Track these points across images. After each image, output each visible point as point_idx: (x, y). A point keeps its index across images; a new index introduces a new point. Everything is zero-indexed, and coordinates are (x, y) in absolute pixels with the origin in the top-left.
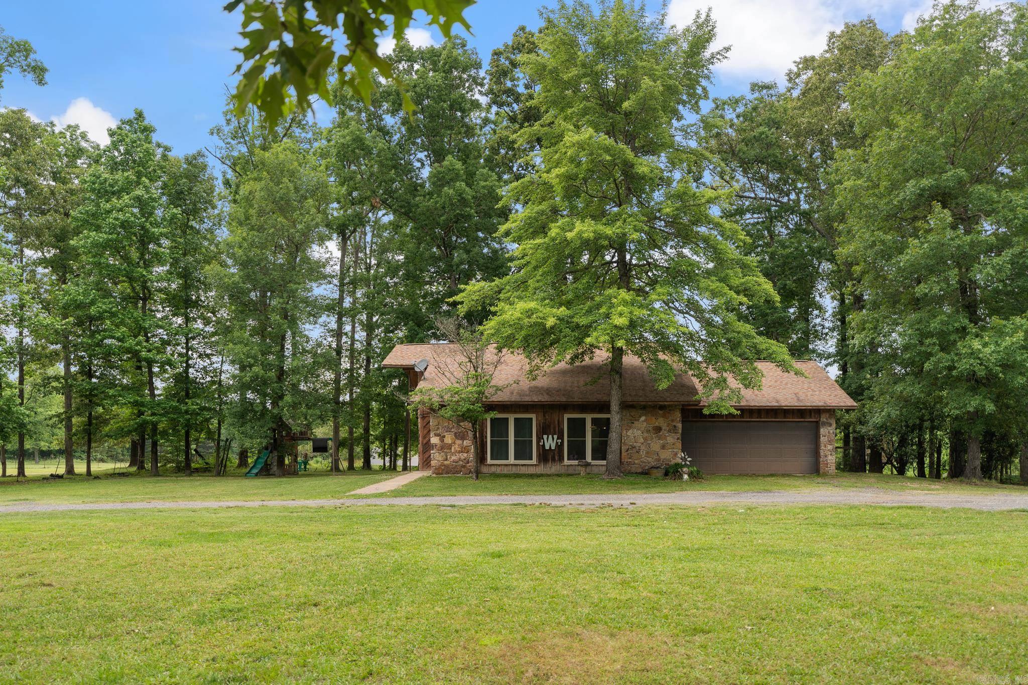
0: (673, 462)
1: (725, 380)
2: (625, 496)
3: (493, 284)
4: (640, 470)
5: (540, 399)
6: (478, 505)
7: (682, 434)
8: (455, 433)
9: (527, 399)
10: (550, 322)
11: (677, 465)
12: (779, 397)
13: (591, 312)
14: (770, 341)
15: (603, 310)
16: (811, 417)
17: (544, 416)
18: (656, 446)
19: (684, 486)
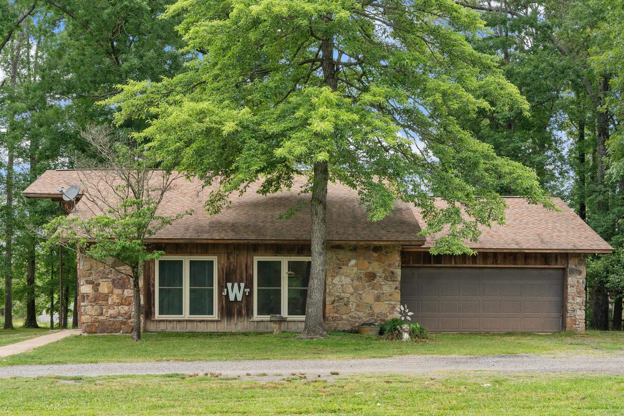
0: (390, 318)
1: (457, 212)
2: (325, 362)
3: (160, 84)
4: (348, 328)
5: (222, 236)
6: (114, 378)
7: (402, 282)
8: (113, 281)
9: (206, 236)
10: (229, 127)
11: (395, 321)
12: (519, 238)
13: (284, 117)
14: (514, 163)
15: (299, 113)
16: (556, 263)
17: (228, 259)
18: (369, 297)
19: (404, 348)
